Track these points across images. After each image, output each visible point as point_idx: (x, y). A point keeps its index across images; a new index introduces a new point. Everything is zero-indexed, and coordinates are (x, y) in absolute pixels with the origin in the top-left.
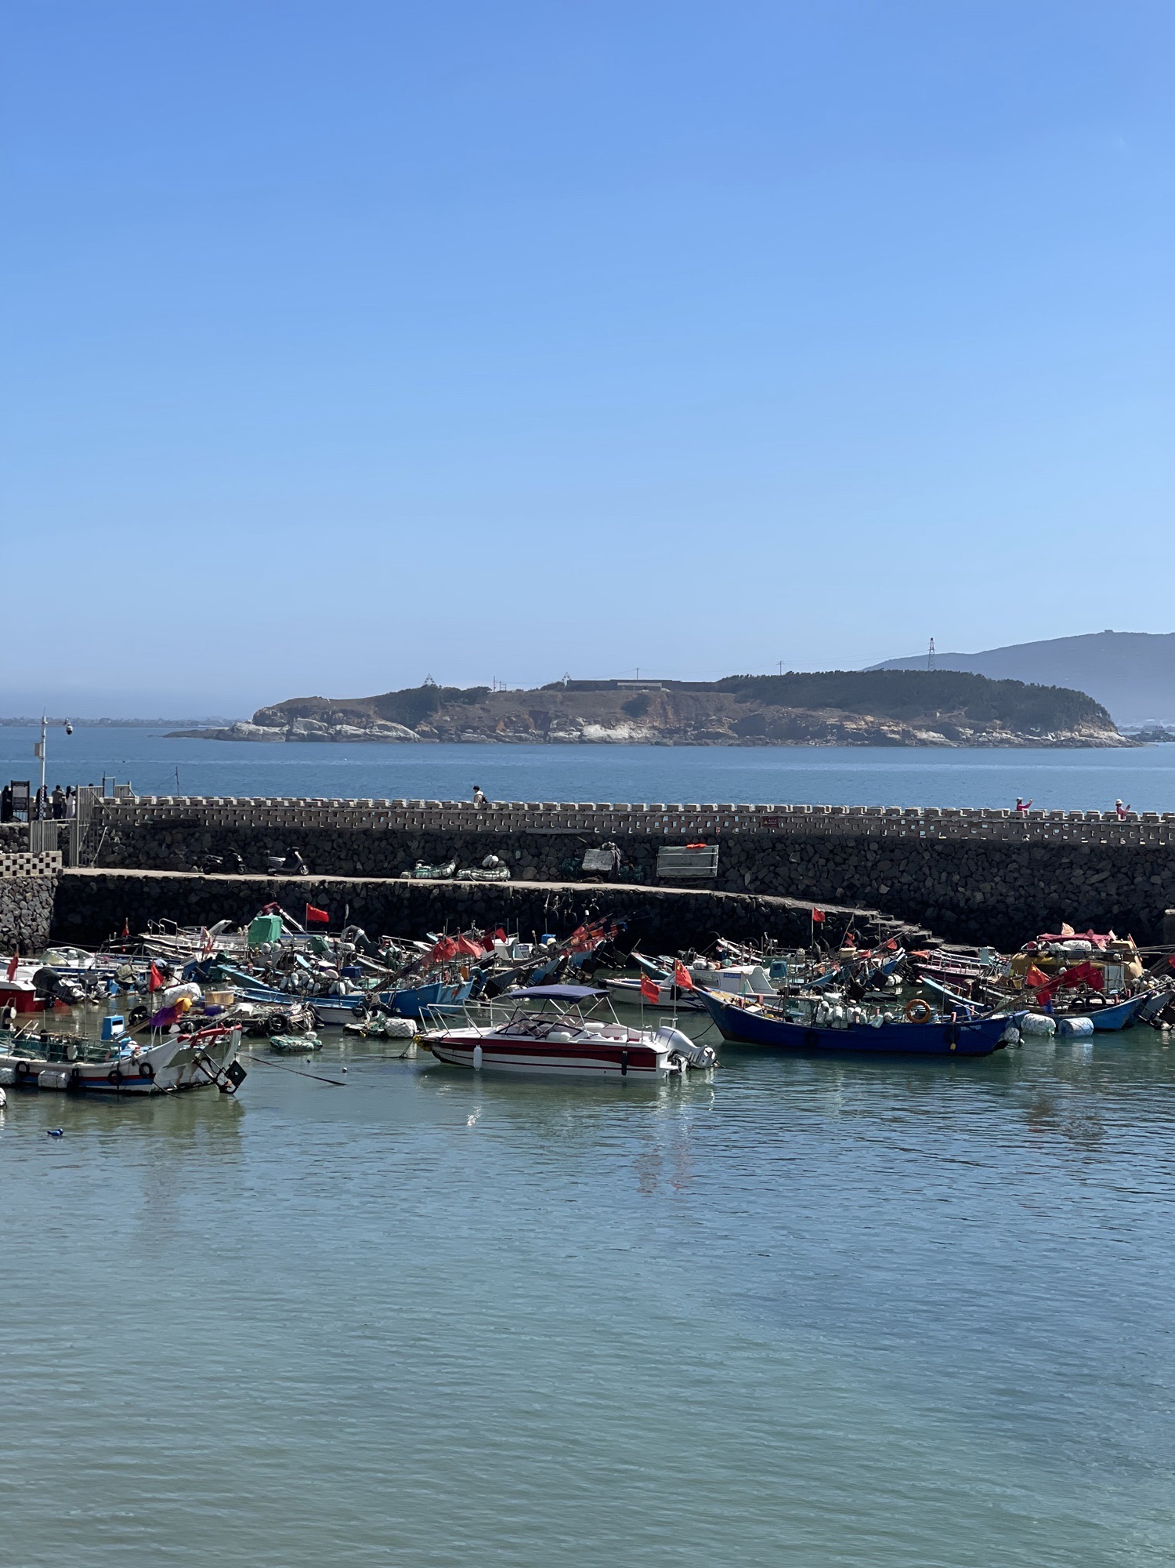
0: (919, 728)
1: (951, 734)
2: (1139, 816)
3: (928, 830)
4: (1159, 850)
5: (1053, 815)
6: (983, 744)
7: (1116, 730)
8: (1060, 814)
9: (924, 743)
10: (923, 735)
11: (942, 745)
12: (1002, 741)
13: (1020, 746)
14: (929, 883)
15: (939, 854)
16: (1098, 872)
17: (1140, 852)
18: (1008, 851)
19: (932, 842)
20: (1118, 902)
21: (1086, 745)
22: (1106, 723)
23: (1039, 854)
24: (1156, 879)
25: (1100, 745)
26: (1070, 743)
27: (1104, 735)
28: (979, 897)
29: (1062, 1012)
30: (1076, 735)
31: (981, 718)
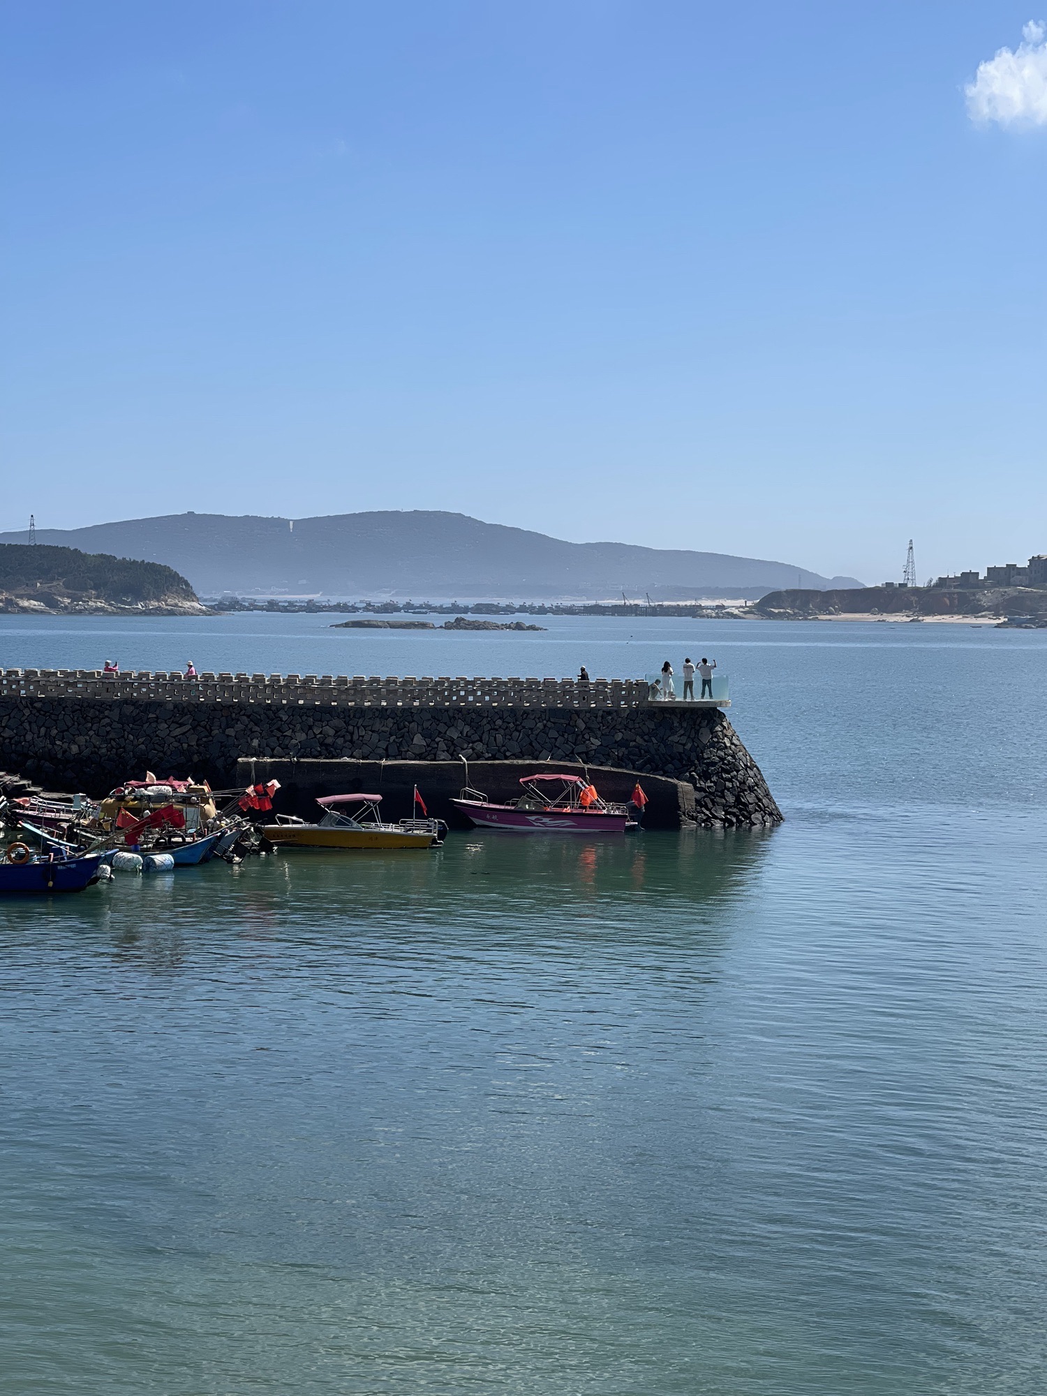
0: (21, 597)
1: (51, 603)
2: (216, 677)
3: (28, 690)
4: (232, 706)
5: (141, 676)
6: (80, 612)
7: (198, 600)
8: (147, 675)
9: (25, 610)
10: (25, 603)
11: (42, 612)
12: (97, 609)
13: (114, 614)
14: (29, 737)
15: (39, 711)
16: (181, 725)
17: (216, 707)
18: (98, 706)
19: (32, 700)
20: (198, 752)
21: (171, 613)
22: (189, 594)
23: (129, 709)
24: (230, 732)
25: (185, 614)
26: (158, 612)
27: (187, 604)
28: (75, 749)
29: (148, 850)
30: (163, 604)
31: (77, 589)
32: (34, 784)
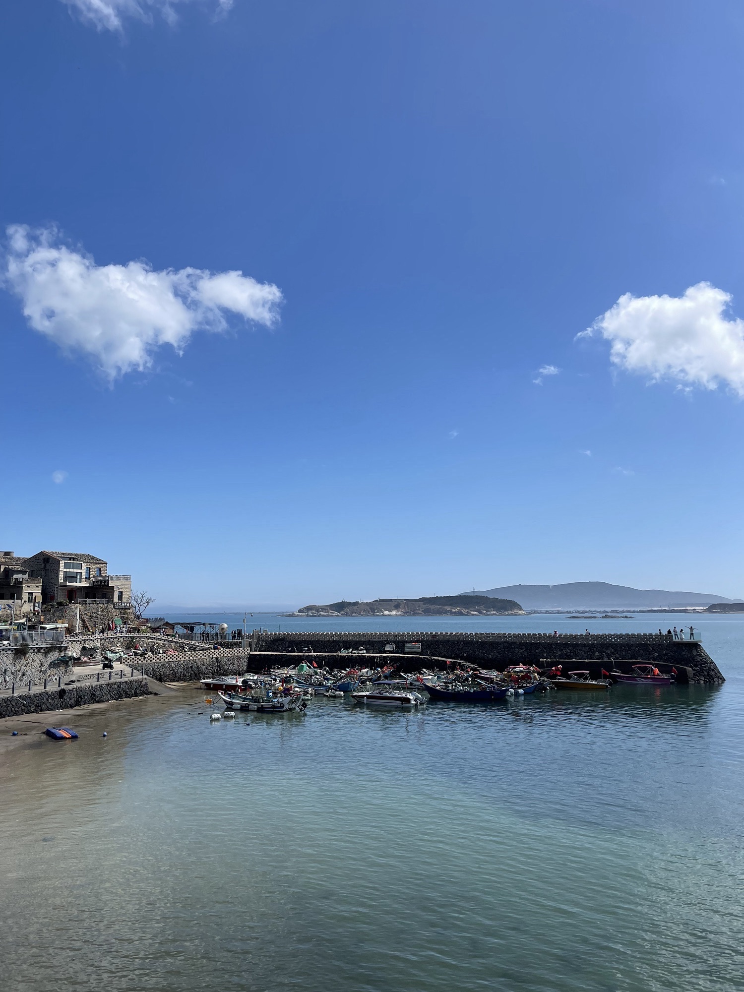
0: (472, 611)
1: (480, 612)
2: (532, 634)
3: (476, 639)
4: (538, 643)
5: (509, 634)
6: (489, 615)
7: (524, 611)
8: (511, 634)
9: (473, 615)
10: (473, 613)
11: (478, 615)
12: (494, 614)
13: (498, 615)
14: (477, 653)
15: (479, 645)
16: (522, 649)
17: (532, 644)
18: (498, 643)
19: (477, 642)
20: (527, 657)
21: (516, 615)
22: (521, 609)
23: (506, 645)
24: (537, 651)
25: (520, 615)
26: (512, 614)
27: (520, 612)
28: (490, 656)
29: (516, 688)
30: (513, 612)
31: (488, 608)
32: (479, 667)
